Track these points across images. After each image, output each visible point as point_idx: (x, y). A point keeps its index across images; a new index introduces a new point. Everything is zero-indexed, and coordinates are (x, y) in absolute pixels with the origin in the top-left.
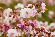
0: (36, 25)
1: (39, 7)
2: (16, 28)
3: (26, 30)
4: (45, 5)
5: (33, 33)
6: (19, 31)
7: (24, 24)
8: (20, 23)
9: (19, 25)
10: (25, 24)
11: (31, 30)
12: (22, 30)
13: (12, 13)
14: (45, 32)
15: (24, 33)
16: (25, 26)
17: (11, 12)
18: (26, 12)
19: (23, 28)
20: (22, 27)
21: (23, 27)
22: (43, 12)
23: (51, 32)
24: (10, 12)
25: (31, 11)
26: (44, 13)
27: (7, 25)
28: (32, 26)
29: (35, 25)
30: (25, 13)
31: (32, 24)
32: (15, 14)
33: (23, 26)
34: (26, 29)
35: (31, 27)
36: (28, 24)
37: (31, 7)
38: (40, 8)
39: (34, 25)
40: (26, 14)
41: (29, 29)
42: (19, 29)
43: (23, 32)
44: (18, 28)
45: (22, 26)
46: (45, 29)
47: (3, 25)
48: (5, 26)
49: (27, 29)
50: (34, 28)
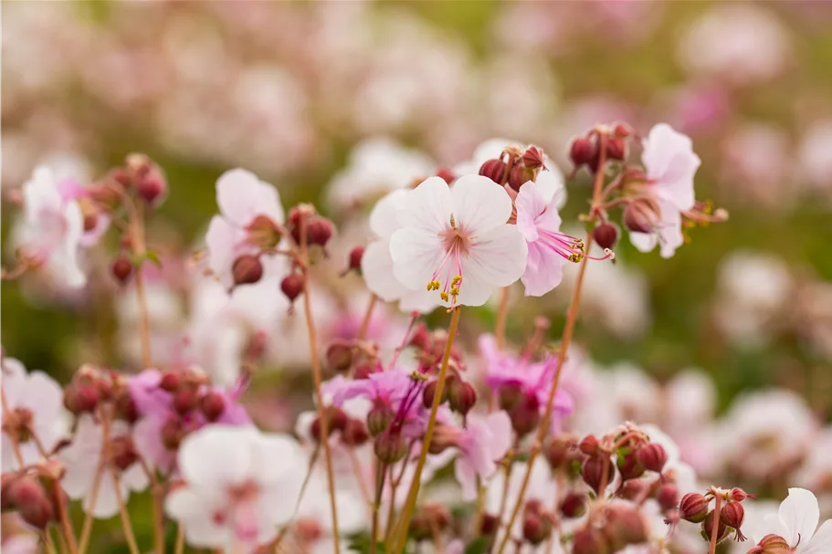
0: (563, 400)
1: (607, 181)
2: (315, 430)
3: (436, 461)
4: (695, 162)
5: (511, 502)
6: (343, 472)
7: (415, 379)
8: (362, 362)
9: (353, 393)
10: (430, 378)
11: (498, 463)
12: (385, 461)
13: (277, 235)
14: (666, 501)
15: (402, 493)
16: (428, 402)
17: (260, 223)
18: (441, 225)
19: (395, 431)
20: (390, 421)
21: (402, 416)
22: (658, 248)
23: (737, 497)
24: (247, 219)
25: (513, 220)
26: (667, 252)
27: (194, 385)
28: (506, 406)
29: (543, 396)
30: (436, 243)
31: (514, 384)
32: (316, 248)
33: (396, 407)
34: (435, 449)
35: (493, 429)
36: (456, 390)
37: (513, 164)
38: (629, 198)
39: (533, 403)
40: (444, 257)
41: (466, 450)
42: (344, 440)
43: (395, 486)
44: (338, 422)
45: (380, 403)
46: (672, 463)
47: (151, 378)
48: (168, 397)
49: (449, 453)
50: (532, 440)
